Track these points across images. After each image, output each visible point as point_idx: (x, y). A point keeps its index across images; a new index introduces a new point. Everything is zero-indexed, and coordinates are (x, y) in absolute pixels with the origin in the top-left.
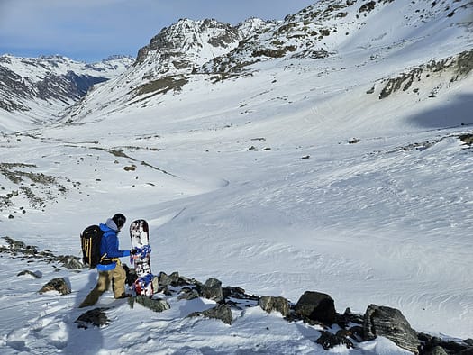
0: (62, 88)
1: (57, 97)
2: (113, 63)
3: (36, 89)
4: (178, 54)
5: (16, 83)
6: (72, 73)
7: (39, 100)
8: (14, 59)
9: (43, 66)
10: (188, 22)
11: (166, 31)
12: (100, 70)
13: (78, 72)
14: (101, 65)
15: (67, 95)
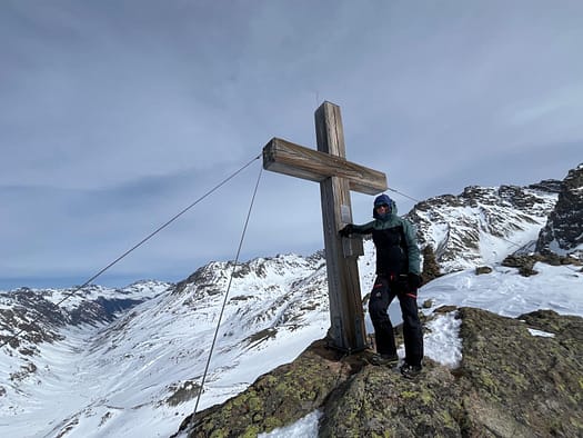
0: (93, 313)
1: (86, 321)
2: (139, 286)
3: (70, 317)
4: (211, 285)
5: (54, 313)
6: (102, 298)
7: (71, 326)
8: (55, 292)
9: (80, 295)
10: (217, 263)
11: (202, 270)
12: (127, 293)
13: (107, 297)
14: (129, 290)
15: (96, 319)
